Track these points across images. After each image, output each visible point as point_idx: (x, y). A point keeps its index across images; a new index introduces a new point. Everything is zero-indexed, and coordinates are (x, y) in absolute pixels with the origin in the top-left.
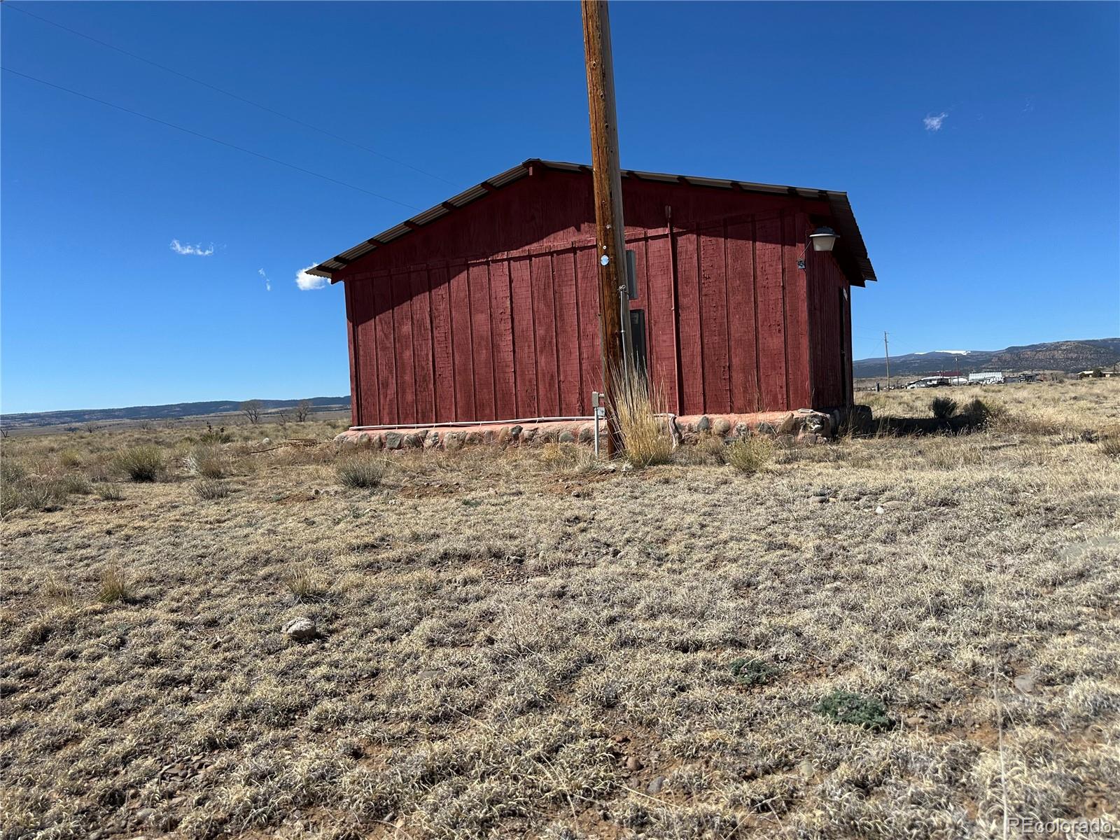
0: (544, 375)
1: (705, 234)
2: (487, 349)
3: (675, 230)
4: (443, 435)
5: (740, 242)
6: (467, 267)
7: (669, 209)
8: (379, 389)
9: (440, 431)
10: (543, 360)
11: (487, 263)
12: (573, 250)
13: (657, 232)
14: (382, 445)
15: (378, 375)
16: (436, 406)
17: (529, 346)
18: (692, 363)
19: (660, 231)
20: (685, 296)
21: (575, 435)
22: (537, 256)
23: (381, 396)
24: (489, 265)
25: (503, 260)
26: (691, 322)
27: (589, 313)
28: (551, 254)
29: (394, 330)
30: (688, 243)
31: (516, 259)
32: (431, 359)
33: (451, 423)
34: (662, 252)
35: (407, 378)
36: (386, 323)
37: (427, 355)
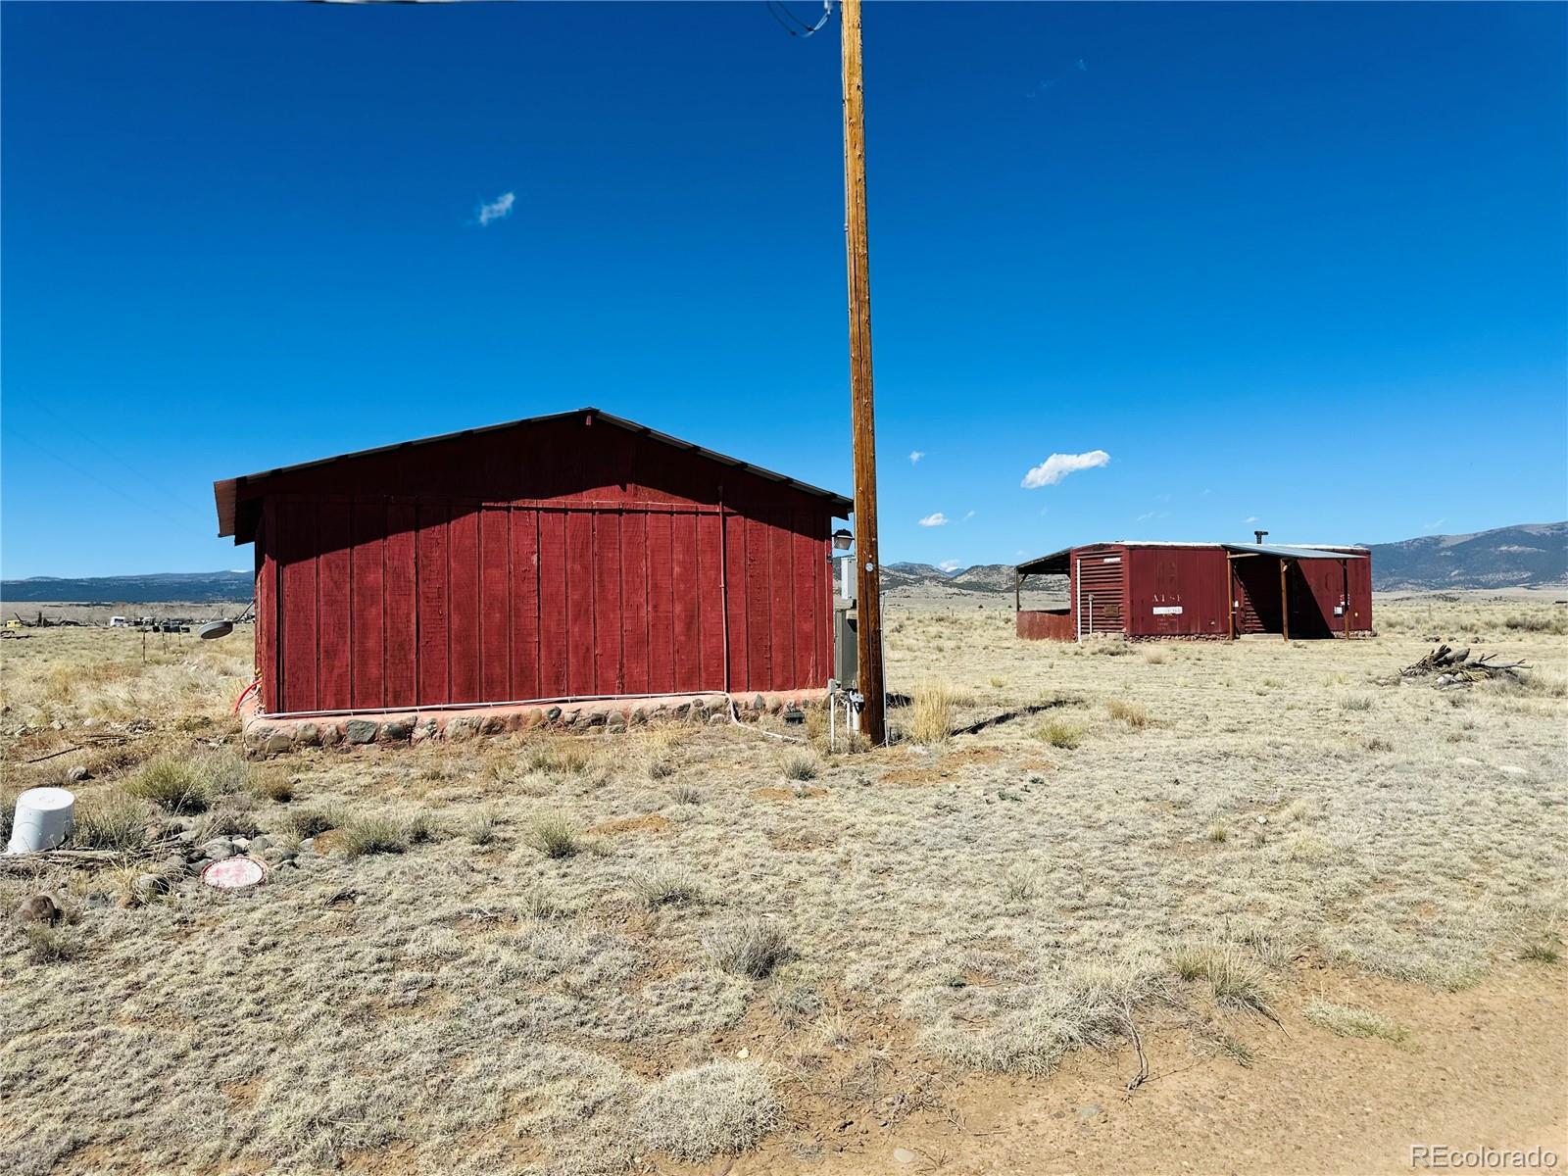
0: (576, 647)
1: (751, 518)
2: (501, 612)
3: (727, 510)
4: (444, 722)
5: (781, 530)
6: (479, 509)
7: (720, 488)
8: (318, 659)
9: (439, 716)
10: (576, 629)
11: (508, 509)
12: (620, 512)
13: (708, 508)
14: (340, 738)
15: (318, 640)
16: (418, 682)
17: (560, 613)
18: (739, 641)
19: (711, 508)
20: (733, 574)
21: (626, 716)
22: (573, 511)
23: (323, 671)
24: (509, 511)
25: (533, 509)
26: (738, 601)
27: (633, 581)
28: (593, 511)
29: (351, 577)
30: (737, 523)
31: (547, 510)
32: (414, 621)
33: (441, 706)
34: (712, 529)
35: (371, 643)
36: (337, 567)
37: (408, 615)
